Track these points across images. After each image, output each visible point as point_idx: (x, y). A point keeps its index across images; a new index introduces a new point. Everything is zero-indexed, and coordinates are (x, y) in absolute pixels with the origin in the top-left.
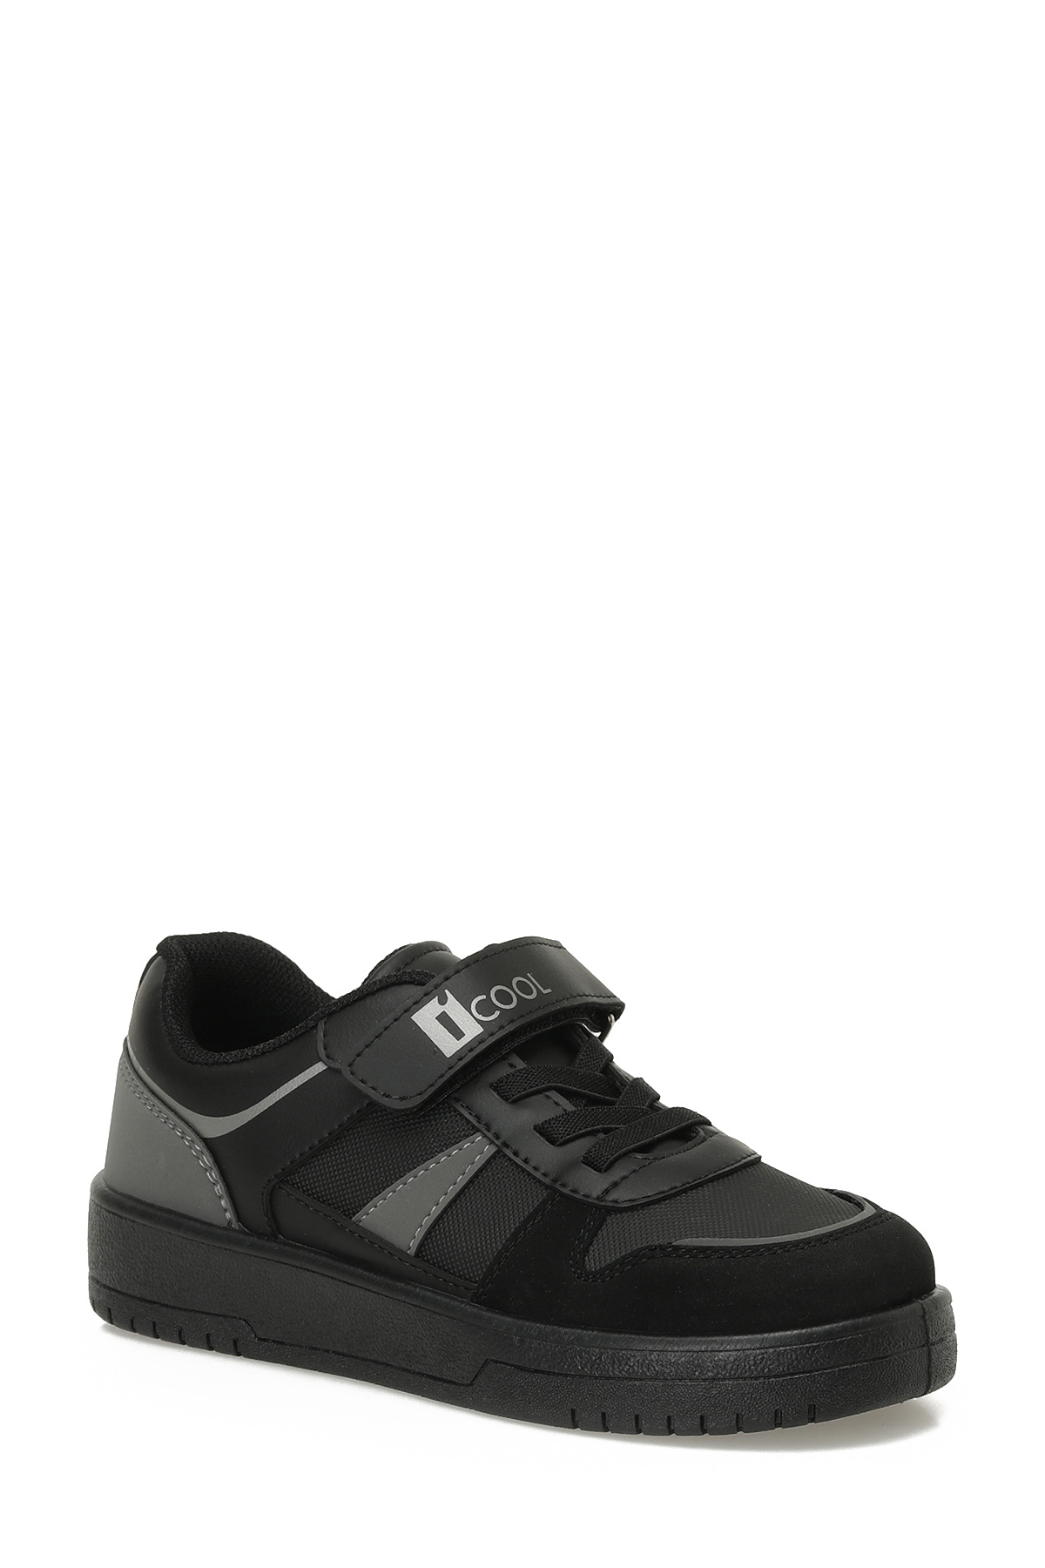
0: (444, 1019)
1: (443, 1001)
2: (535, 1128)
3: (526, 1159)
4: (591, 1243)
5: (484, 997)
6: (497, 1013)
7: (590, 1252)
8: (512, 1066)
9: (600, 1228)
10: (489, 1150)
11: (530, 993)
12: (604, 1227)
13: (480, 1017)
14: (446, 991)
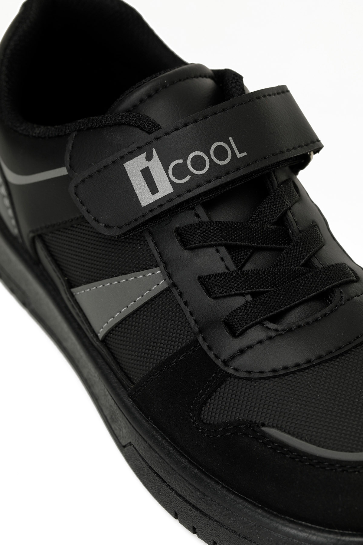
0: (146, 173)
1: (149, 158)
2: (200, 278)
3: (186, 302)
4: (210, 397)
5: (180, 161)
6: (189, 177)
7: (208, 404)
8: (197, 216)
9: (220, 386)
10: (163, 284)
11: (225, 158)
12: (223, 386)
13: (173, 179)
14: (154, 150)
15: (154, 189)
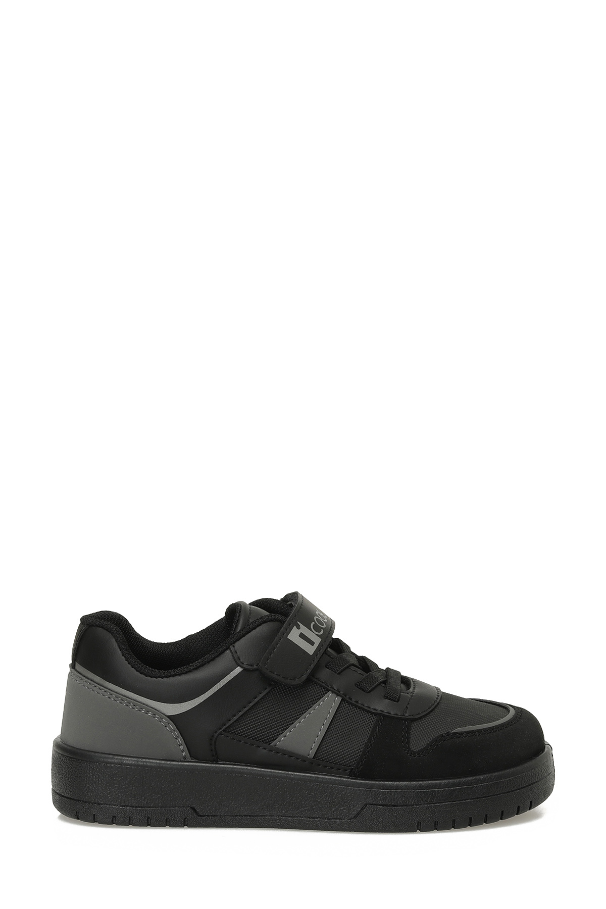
0: (302, 636)
1: (298, 628)
2: (355, 686)
3: (357, 701)
4: (410, 738)
5: (314, 623)
6: (323, 630)
10: (338, 700)
11: (323, 625)
12: (412, 729)
13: (317, 633)
14: (298, 623)
15: (312, 643)
